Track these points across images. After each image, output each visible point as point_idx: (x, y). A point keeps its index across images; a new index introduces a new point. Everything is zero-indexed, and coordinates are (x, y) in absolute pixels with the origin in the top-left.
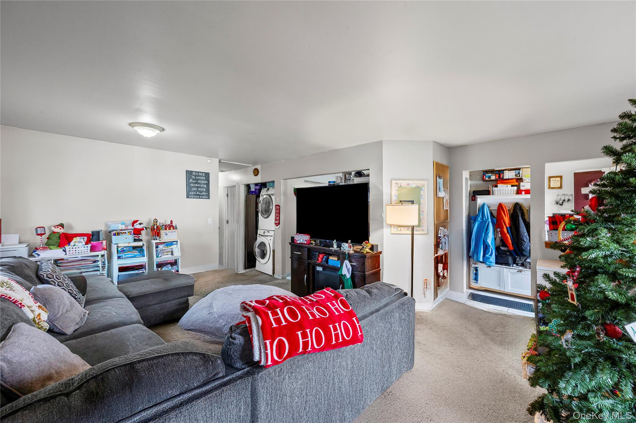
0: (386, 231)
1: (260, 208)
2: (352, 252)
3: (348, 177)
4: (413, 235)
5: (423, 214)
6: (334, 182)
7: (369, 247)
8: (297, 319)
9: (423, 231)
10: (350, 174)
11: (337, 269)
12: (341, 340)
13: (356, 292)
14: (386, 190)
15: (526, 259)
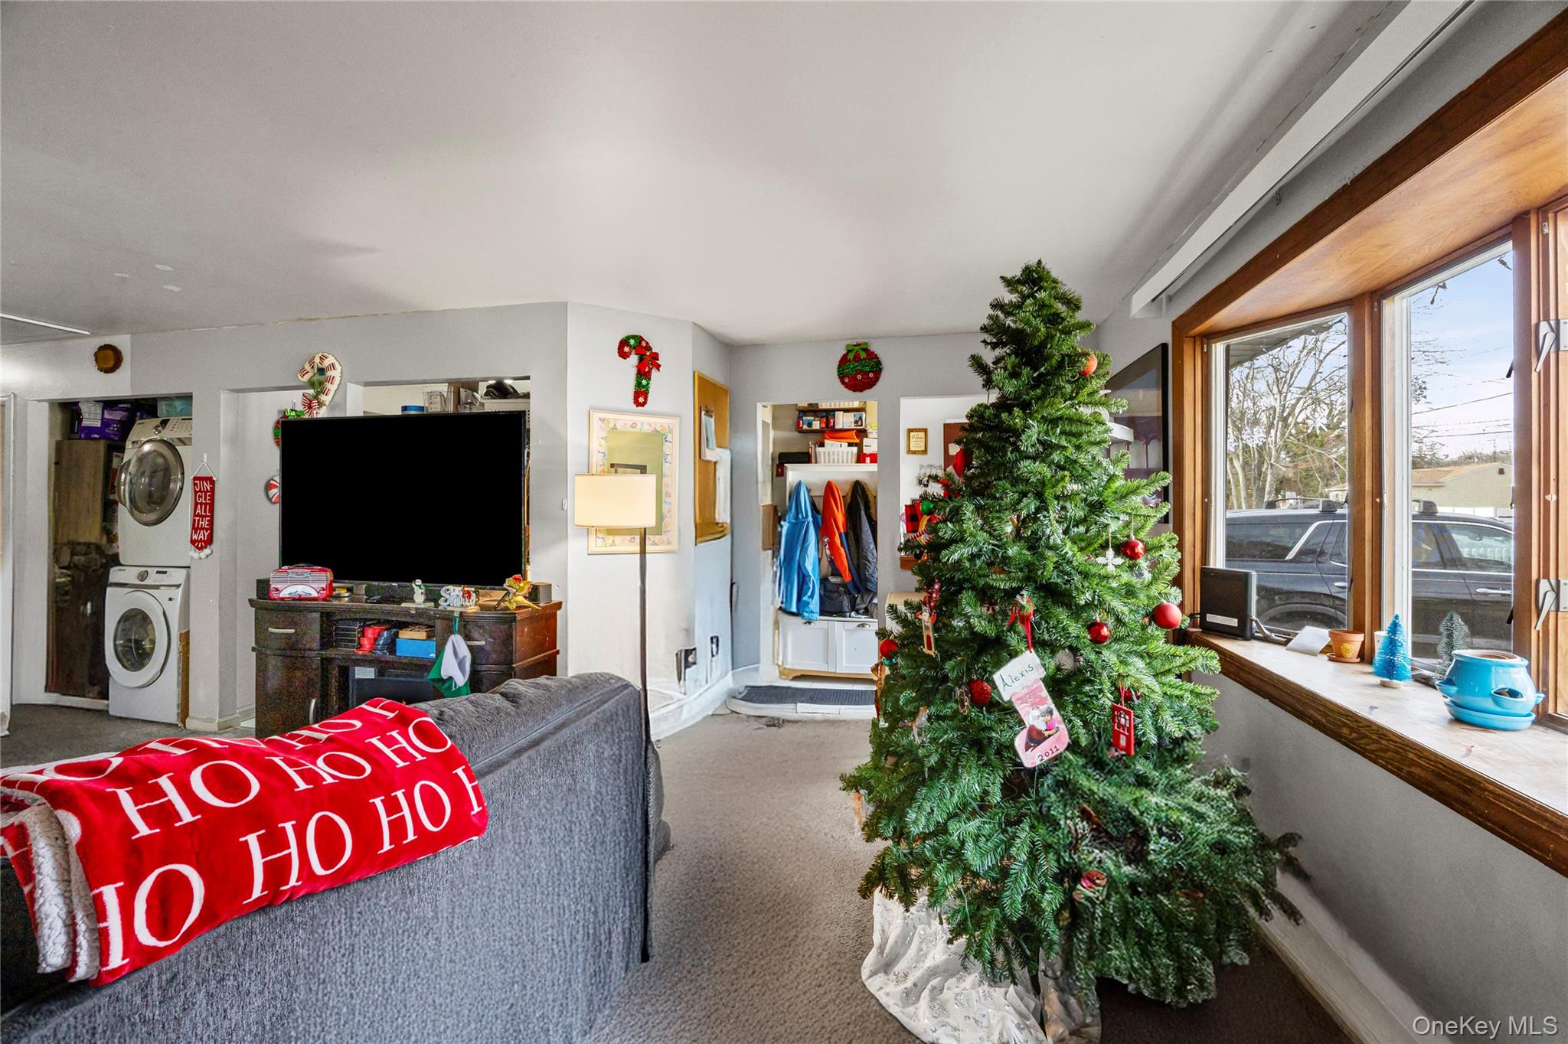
0: (576, 547)
1: (124, 489)
2: (472, 608)
3: (467, 398)
4: (643, 552)
5: (668, 500)
6: (422, 408)
7: (525, 591)
8: (247, 795)
9: (669, 543)
10: (472, 386)
11: (424, 666)
12: (411, 837)
13: (472, 702)
14: (574, 435)
15: (872, 599)
